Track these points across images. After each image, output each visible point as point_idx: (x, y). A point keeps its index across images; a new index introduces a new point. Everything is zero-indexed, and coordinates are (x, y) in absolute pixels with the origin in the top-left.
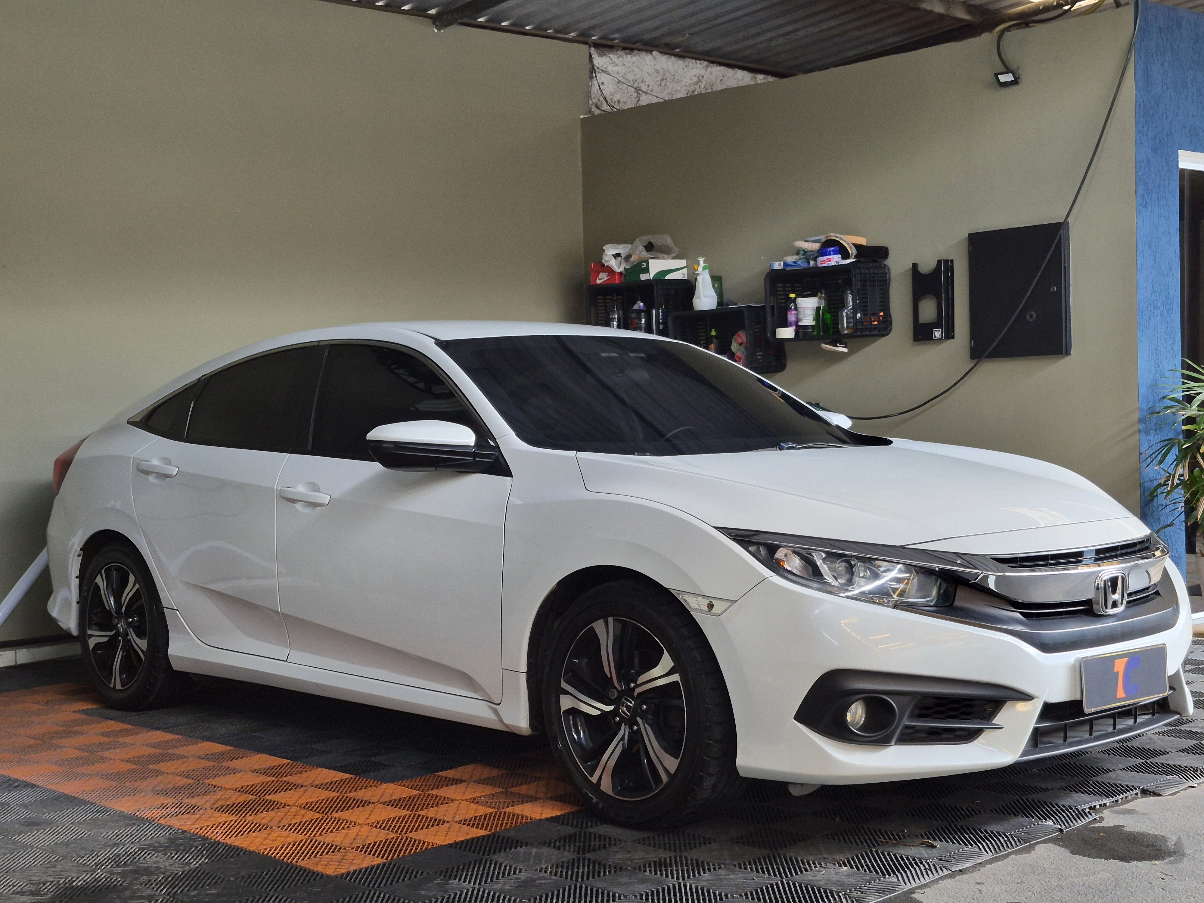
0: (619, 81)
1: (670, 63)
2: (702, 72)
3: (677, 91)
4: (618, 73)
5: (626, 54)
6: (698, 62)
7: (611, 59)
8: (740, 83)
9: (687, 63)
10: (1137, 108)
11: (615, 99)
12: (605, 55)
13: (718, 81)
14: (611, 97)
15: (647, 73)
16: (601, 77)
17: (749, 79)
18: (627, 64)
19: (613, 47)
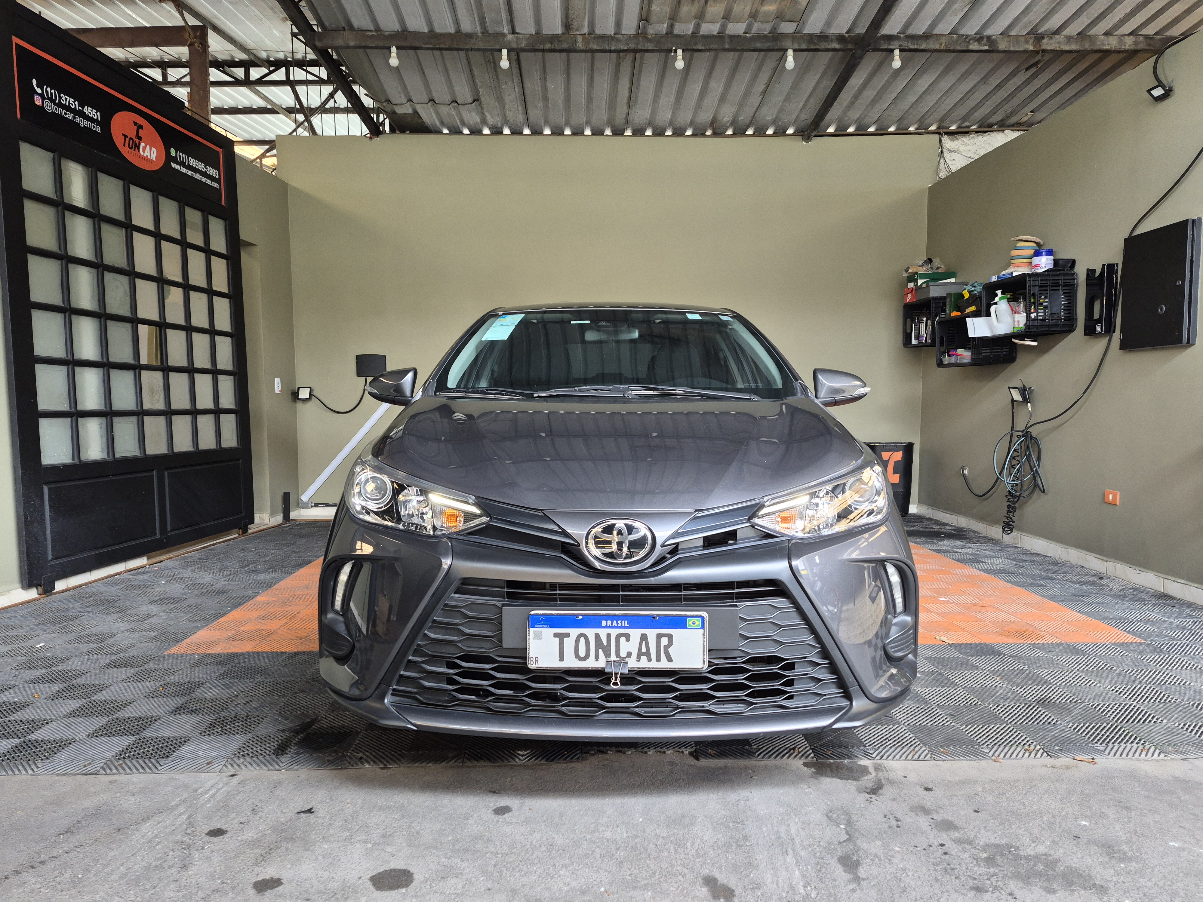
0: (970, 157)
7: (963, 142)
12: (957, 139)
16: (950, 156)
18: (978, 143)
19: (967, 133)
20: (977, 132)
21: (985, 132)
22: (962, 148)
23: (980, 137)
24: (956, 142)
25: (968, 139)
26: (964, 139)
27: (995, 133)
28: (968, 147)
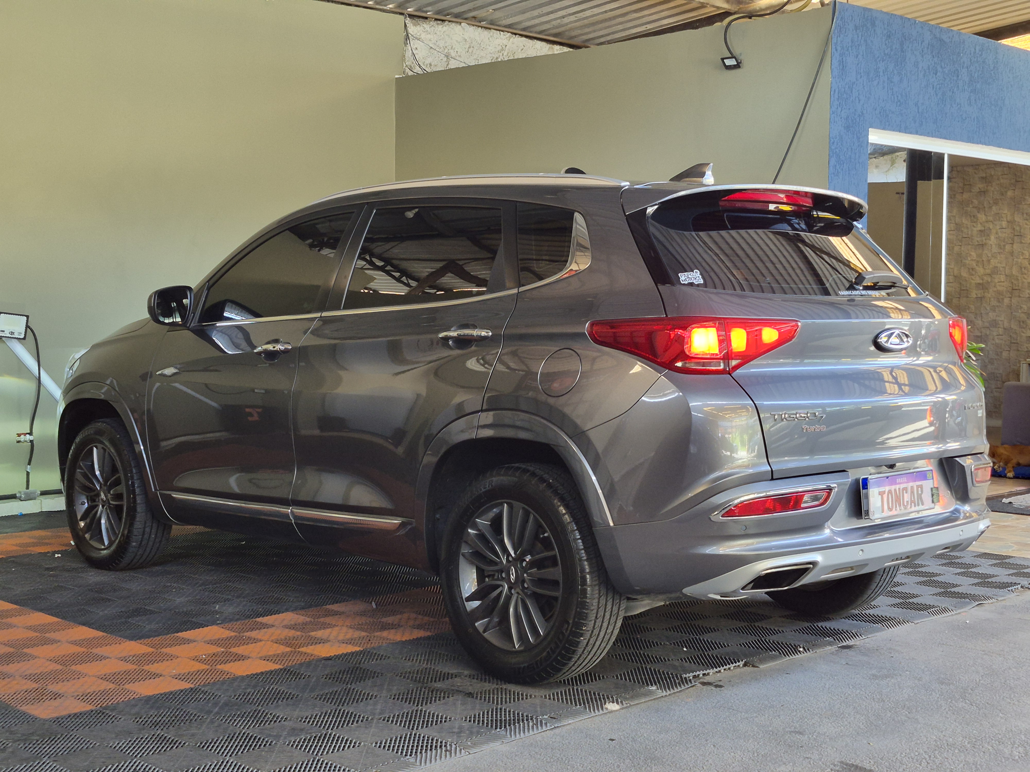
0: (431, 48)
1: (477, 33)
2: (505, 42)
3: (482, 57)
4: (430, 40)
5: (438, 24)
6: (502, 33)
7: (424, 29)
8: (538, 52)
9: (491, 34)
10: (832, 93)
11: (427, 62)
12: (419, 24)
13: (520, 50)
14: (424, 60)
15: (457, 41)
16: (414, 43)
17: (547, 49)
18: (438, 33)
19: (426, 18)
20: (436, 20)
21: (443, 21)
22: (423, 36)
23: (441, 26)
24: (418, 27)
25: (428, 26)
26: (425, 25)
27: (453, 24)
28: (429, 36)
